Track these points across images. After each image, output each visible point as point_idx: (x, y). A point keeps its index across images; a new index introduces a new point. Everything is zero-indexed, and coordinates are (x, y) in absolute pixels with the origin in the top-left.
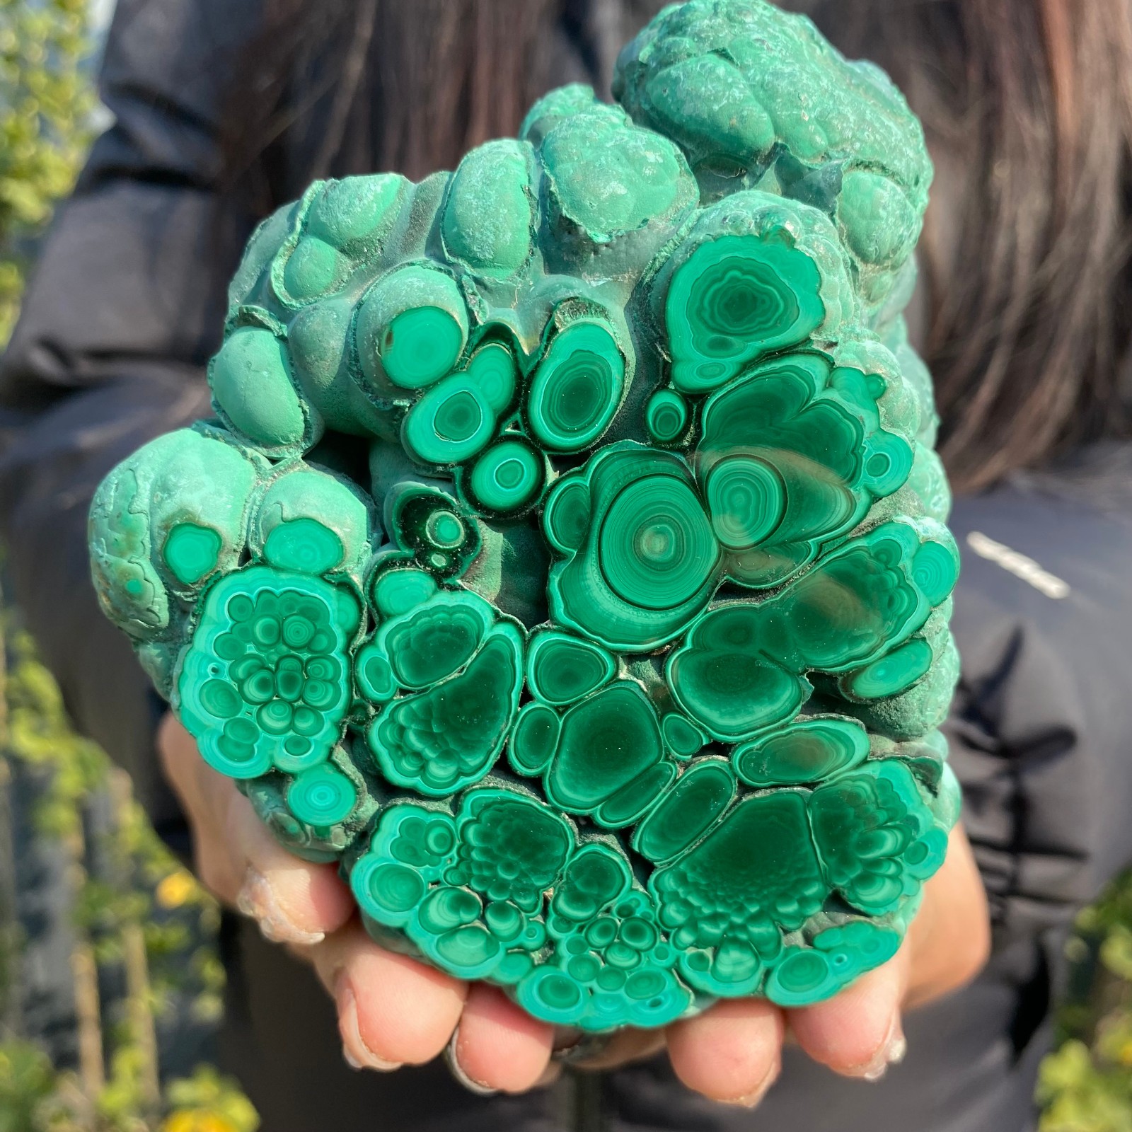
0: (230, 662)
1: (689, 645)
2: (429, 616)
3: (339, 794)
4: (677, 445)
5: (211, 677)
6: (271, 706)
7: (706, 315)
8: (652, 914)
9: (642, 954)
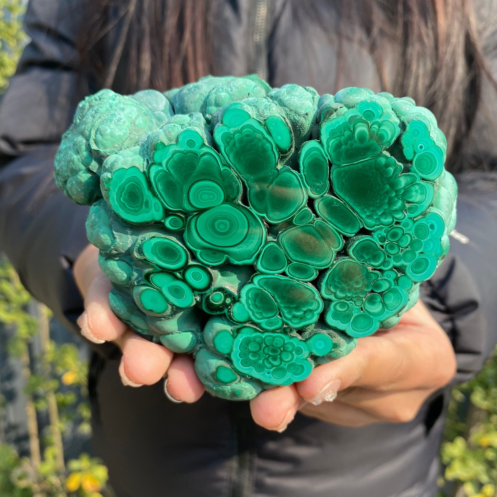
0: (265, 368)
1: (265, 215)
2: (250, 305)
3: (319, 339)
4: (185, 219)
5: (271, 375)
6: (282, 358)
7: (137, 209)
8: (385, 228)
9: (405, 232)
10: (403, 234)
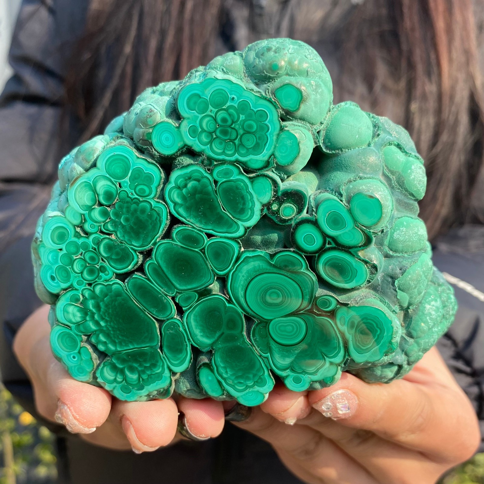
0: (237, 107)
1: (227, 305)
2: (251, 199)
3: (168, 147)
4: (314, 307)
5: (230, 96)
6: (214, 122)
7: (365, 320)
8: (101, 280)
9: (80, 275)
10: (82, 273)
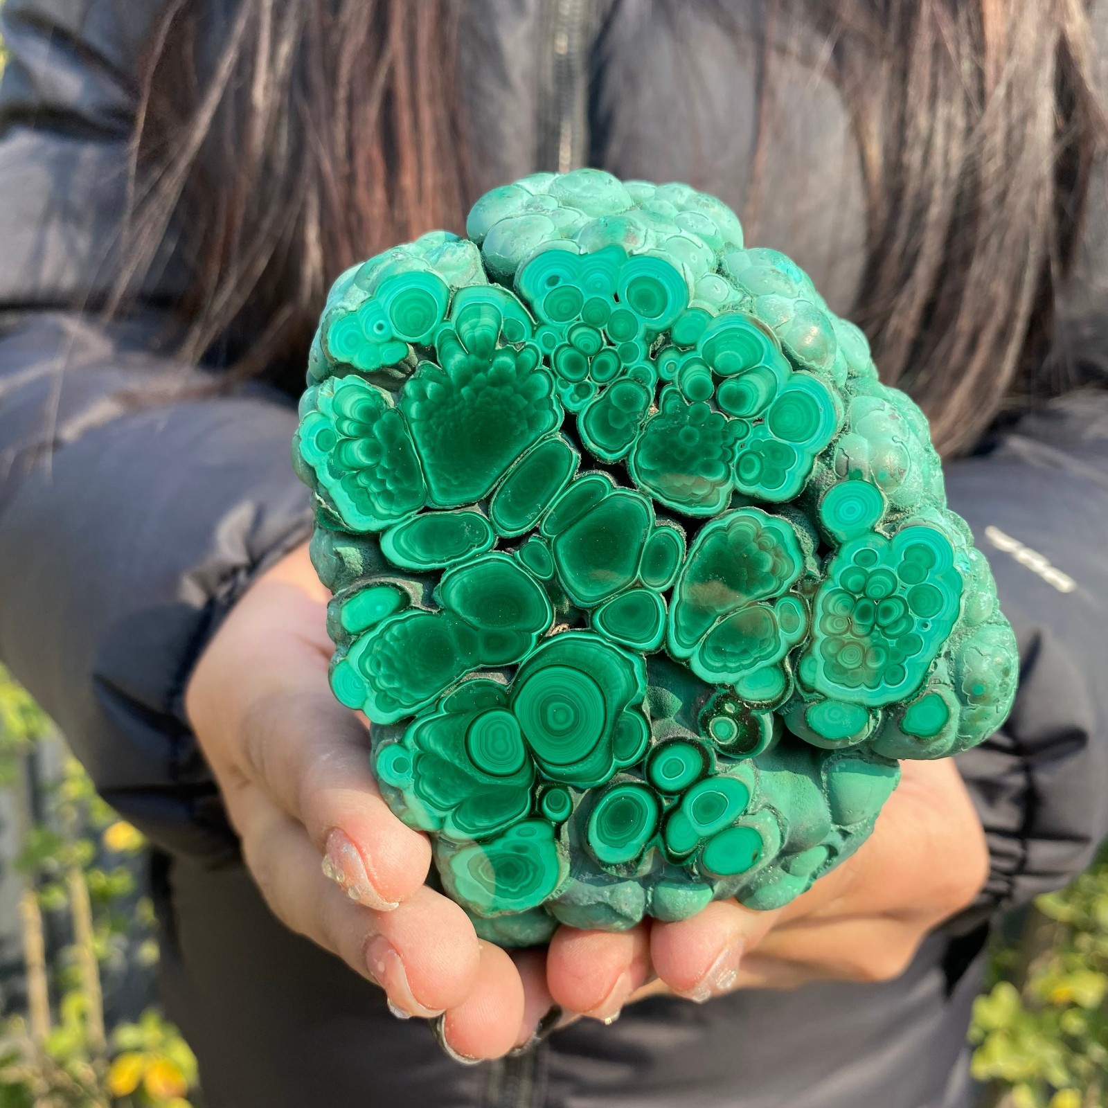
0: (911, 632)
1: (535, 634)
2: (742, 665)
3: (835, 512)
4: (549, 784)
5: (930, 619)
6: (884, 594)
8: (559, 386)
9: (567, 342)
10: (571, 345)
